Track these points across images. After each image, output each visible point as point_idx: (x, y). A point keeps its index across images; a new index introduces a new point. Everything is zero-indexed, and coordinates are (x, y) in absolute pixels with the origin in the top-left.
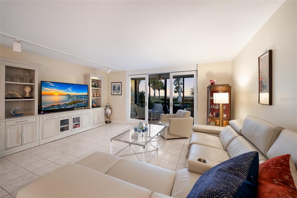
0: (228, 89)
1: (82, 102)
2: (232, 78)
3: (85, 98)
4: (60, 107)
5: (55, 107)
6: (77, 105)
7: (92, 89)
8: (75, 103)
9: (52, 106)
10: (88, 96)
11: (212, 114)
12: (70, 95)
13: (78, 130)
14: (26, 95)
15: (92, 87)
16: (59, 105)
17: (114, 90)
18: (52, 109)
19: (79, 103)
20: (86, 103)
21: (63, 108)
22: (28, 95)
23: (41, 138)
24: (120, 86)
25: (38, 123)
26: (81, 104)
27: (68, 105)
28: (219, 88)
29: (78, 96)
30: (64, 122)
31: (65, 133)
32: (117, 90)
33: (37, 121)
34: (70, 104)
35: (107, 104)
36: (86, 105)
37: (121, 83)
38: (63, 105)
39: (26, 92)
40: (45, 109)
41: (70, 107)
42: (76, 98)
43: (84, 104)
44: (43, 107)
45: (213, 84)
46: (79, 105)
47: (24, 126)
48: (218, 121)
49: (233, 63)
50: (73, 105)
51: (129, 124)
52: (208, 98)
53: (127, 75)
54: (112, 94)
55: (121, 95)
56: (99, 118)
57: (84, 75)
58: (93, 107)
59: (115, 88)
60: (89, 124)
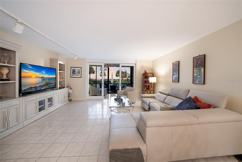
0: (153, 75)
1: (52, 83)
2: (152, 69)
3: (54, 80)
4: (36, 89)
5: (33, 89)
6: (48, 87)
7: (59, 72)
8: (47, 84)
9: (30, 88)
10: (56, 78)
11: (145, 88)
12: (43, 77)
14: (3, 77)
15: (59, 70)
16: (36, 86)
18: (30, 91)
19: (50, 84)
20: (54, 84)
21: (39, 89)
22: (5, 77)
23: (24, 120)
24: (80, 71)
25: (21, 105)
26: (51, 86)
27: (42, 86)
28: (149, 75)
29: (49, 79)
31: (43, 113)
32: (76, 74)
33: (20, 103)
34: (44, 86)
35: (68, 85)
36: (54, 86)
37: (81, 68)
38: (39, 87)
39: (3, 74)
40: (24, 91)
41: (44, 89)
42: (48, 80)
43: (53, 85)
44: (23, 89)
46: (50, 87)
47: (9, 109)
48: (149, 92)
49: (154, 62)
50: (46, 87)
51: (88, 100)
52: (143, 80)
53: (87, 62)
54: (71, 77)
55: (81, 77)
56: (65, 97)
57: (50, 59)
58: (60, 88)
59: (75, 72)
60: (59, 103)
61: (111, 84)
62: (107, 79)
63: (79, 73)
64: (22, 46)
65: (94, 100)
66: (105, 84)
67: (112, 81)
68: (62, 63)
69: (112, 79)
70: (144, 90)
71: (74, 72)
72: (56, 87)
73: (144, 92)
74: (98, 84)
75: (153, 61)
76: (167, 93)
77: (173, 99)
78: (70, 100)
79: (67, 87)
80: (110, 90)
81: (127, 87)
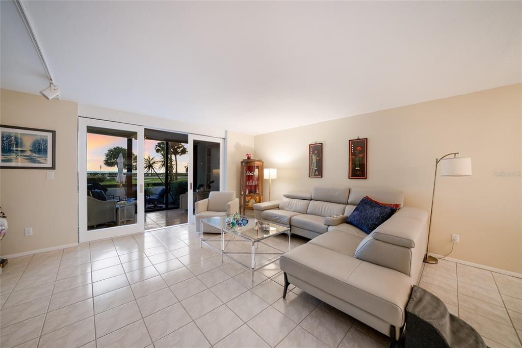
2: (255, 153)
37: (53, 131)
45: (249, 158)
48: (258, 197)
52: (242, 174)
55: (53, 168)
63: (41, 149)
71: (11, 145)
75: (255, 136)
76: (308, 196)
77: (324, 207)
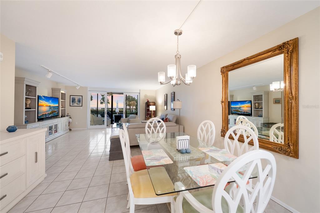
0: (155, 104)
1: (56, 112)
2: (155, 99)
5: (44, 116)
10: (59, 106)
11: (148, 116)
12: (50, 106)
13: (57, 135)
15: (61, 100)
17: (72, 102)
18: (43, 117)
19: (54, 112)
21: (47, 116)
22: (28, 106)
24: (80, 99)
28: (151, 104)
29: (54, 107)
30: (51, 128)
31: (52, 137)
32: (77, 102)
33: (40, 126)
34: (51, 113)
36: (57, 114)
37: (82, 96)
38: (47, 114)
40: (40, 117)
45: (148, 101)
46: (54, 115)
51: (90, 129)
52: (146, 108)
53: (88, 90)
54: (70, 106)
55: (82, 106)
56: (66, 126)
57: (52, 89)
58: (62, 117)
59: (75, 100)
60: (62, 130)
61: (116, 114)
62: (111, 108)
63: (79, 101)
64: (40, 83)
65: (96, 129)
66: (108, 113)
67: (117, 111)
68: (63, 92)
69: (117, 107)
70: (147, 118)
71: (73, 100)
72: (58, 116)
73: (147, 119)
74: (99, 114)
75: (156, 91)
78: (70, 130)
79: (67, 116)
80: (114, 120)
81: (131, 115)
